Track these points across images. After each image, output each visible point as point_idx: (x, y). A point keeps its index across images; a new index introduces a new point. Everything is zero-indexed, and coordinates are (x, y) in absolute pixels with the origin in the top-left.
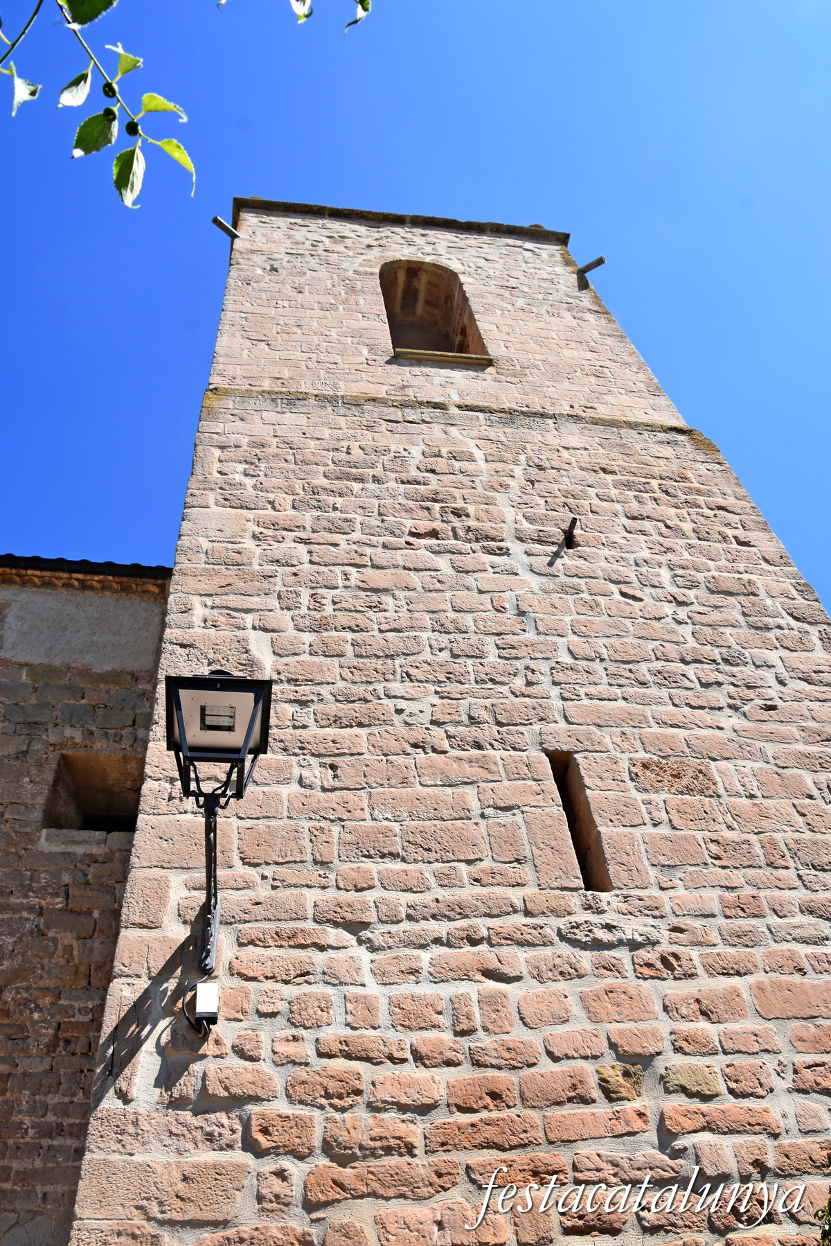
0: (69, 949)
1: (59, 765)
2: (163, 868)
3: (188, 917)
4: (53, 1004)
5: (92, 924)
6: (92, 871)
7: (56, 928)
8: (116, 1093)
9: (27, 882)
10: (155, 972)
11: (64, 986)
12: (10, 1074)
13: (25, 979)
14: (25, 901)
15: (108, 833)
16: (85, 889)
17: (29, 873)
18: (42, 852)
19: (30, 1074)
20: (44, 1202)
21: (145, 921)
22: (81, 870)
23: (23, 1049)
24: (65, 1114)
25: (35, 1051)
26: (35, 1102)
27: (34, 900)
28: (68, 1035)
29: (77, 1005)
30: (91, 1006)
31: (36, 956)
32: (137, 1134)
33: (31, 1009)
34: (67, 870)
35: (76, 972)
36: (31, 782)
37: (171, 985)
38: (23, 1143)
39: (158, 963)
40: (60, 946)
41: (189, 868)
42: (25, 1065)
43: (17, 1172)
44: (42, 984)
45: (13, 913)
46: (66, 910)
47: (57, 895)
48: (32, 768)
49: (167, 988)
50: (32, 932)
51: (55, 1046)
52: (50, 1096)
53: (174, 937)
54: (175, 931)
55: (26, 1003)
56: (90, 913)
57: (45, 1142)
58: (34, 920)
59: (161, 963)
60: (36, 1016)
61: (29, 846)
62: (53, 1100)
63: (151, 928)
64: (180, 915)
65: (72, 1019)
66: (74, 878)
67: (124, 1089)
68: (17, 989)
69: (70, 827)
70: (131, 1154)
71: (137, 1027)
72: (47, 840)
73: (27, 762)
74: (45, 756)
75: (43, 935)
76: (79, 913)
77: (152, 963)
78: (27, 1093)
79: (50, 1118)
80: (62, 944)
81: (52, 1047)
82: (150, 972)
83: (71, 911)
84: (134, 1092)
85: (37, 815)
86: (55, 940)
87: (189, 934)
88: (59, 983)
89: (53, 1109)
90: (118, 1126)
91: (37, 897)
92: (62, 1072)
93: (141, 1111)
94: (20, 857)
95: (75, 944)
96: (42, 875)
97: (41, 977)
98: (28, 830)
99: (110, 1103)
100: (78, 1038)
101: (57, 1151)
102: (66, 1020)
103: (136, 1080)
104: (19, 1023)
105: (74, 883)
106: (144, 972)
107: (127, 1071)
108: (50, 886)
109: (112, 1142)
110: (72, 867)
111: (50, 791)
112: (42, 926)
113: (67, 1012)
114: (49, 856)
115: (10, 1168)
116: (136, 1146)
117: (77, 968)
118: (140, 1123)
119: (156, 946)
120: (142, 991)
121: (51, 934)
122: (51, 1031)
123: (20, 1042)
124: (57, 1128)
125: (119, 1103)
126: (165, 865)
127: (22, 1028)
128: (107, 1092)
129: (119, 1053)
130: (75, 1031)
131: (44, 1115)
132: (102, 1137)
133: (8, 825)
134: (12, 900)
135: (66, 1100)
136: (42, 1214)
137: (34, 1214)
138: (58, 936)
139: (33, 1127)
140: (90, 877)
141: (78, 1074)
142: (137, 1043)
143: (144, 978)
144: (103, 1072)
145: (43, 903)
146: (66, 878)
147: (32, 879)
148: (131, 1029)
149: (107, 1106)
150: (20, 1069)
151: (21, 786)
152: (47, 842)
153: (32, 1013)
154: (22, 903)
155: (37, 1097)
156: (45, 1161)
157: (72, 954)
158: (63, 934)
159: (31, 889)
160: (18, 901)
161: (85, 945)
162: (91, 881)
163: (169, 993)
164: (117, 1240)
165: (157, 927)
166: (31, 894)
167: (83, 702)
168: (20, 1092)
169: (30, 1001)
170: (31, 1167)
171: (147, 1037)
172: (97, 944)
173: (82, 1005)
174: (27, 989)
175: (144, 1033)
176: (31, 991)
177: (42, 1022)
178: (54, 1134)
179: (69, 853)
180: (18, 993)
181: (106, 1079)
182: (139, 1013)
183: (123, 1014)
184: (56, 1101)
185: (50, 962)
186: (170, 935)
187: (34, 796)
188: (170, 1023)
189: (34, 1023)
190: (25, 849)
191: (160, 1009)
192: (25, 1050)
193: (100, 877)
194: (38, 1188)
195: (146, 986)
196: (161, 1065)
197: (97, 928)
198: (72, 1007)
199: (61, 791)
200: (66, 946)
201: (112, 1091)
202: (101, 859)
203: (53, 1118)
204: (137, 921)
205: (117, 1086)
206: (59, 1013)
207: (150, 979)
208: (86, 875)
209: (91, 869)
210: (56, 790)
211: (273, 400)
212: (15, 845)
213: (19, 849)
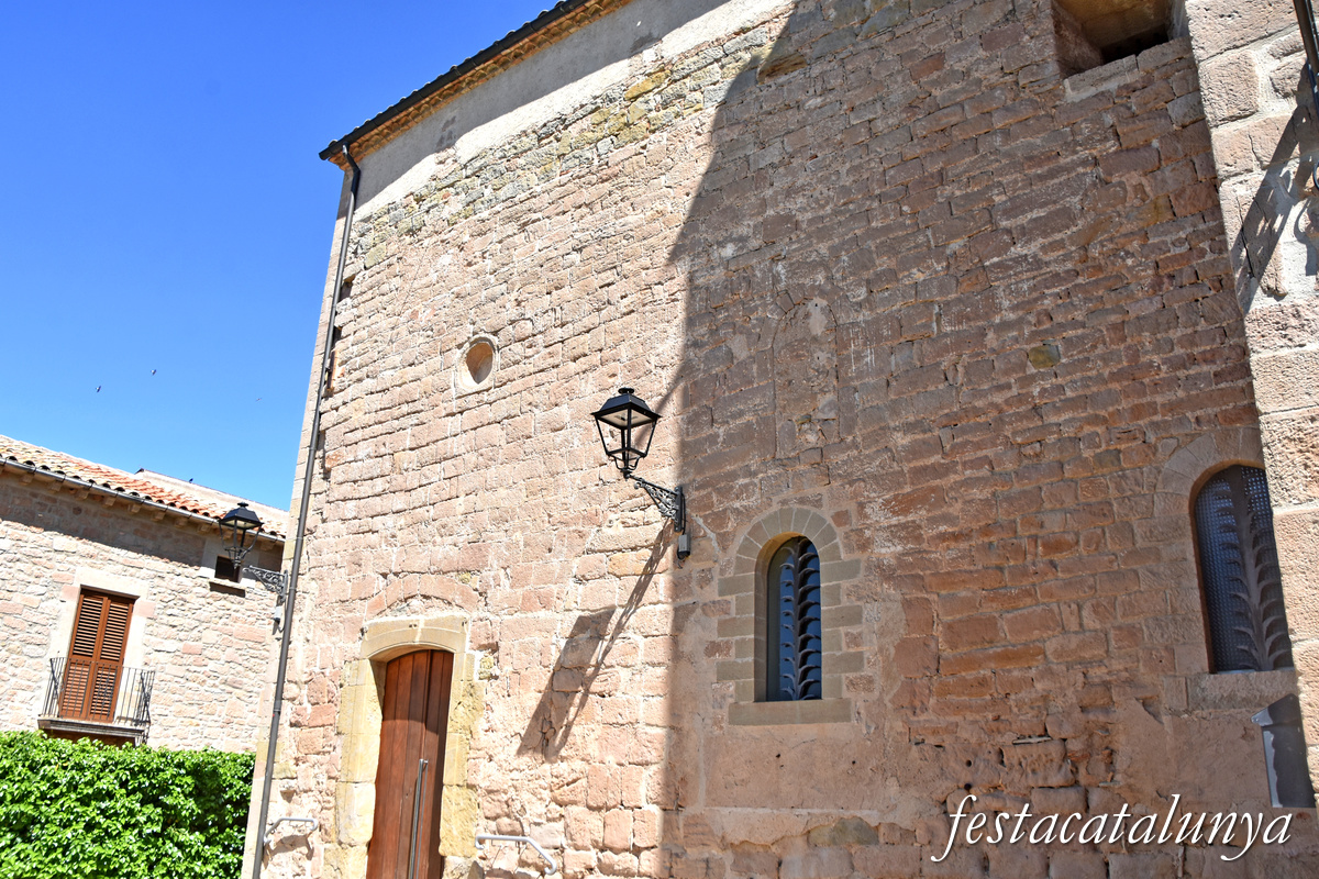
0: (1139, 188)
1: (1053, 8)
2: (1237, 47)
3: (1288, 89)
4: (1142, 246)
5: (1156, 154)
6: (1134, 103)
7: (1118, 172)
8: (1264, 292)
9: (1070, 138)
10: (1267, 161)
11: (1148, 225)
12: (1123, 322)
13: (1106, 232)
14: (1075, 157)
15: (1137, 55)
16: (1134, 122)
17: (1068, 129)
18: (1073, 104)
19: (1144, 317)
20: (1198, 425)
21: (1236, 112)
22: (1122, 105)
23: (1128, 296)
24: (1193, 344)
25: (1140, 295)
26: (1158, 340)
27: (1084, 153)
28: (1170, 270)
29: (1168, 239)
30: (1184, 236)
31: (1107, 205)
32: (1303, 325)
33: (1121, 257)
34: (1106, 110)
35: (1155, 208)
36: (1032, 38)
37: (1292, 167)
38: (1160, 379)
39: (1268, 150)
40: (1129, 188)
41: (1271, 35)
42: (1134, 311)
43: (1163, 405)
44: (1123, 230)
45: (1069, 173)
46: (1122, 151)
47: (1106, 139)
48: (1026, 24)
49: (1288, 172)
50: (1094, 184)
51: (1160, 284)
52: (1171, 332)
53: (1278, 116)
54: (1277, 110)
55: (1115, 253)
56: (1148, 144)
57: (1181, 373)
58: (1092, 172)
59: (1272, 149)
60: (1129, 262)
61: (1058, 103)
62: (1175, 334)
63: (1246, 116)
64: (1276, 91)
65: (1168, 254)
66: (1118, 116)
67: (1272, 285)
68: (1101, 242)
69: (1091, 67)
70: (1301, 346)
71: (1266, 221)
72: (1073, 89)
73: (1019, 20)
74: (1035, 6)
75: (1107, 183)
76: (1137, 149)
77: (1260, 152)
78: (1147, 334)
79: (1178, 351)
80: (1131, 185)
81: (1157, 286)
82: (1261, 162)
83: (1128, 150)
84: (1284, 286)
85: (1052, 68)
86: (1121, 184)
87: (1295, 106)
88: (1141, 224)
89: (1178, 342)
90: (1278, 323)
91: (1086, 149)
92: (1176, 306)
93: (1297, 302)
94: (1052, 117)
95: (1144, 181)
96: (1083, 126)
97: (1121, 224)
98: (1050, 87)
99: (1261, 303)
100: (1181, 271)
101: (1196, 378)
102: (1162, 257)
103: (1283, 274)
104: (1115, 273)
105: (1120, 121)
106: (1254, 164)
107: (1270, 268)
108: (1094, 134)
109: (1276, 339)
110: (1111, 105)
111: (1055, 39)
112: (1102, 176)
113: (1160, 249)
114: (1082, 104)
115: (1155, 403)
116: (1305, 337)
117: (1155, 203)
118: (1302, 314)
119: (1259, 133)
120: (1259, 184)
121: (1115, 179)
122: (1150, 272)
123: (1123, 291)
124: (1189, 358)
125: (1272, 301)
126: (1238, 44)
127: (1119, 277)
128: (1254, 293)
129: (1254, 253)
130: (1175, 264)
131: (1172, 349)
132: (1263, 336)
133: (1027, 91)
134: (1062, 161)
135: (1190, 331)
136: (1200, 435)
137: (1192, 437)
138: (1124, 179)
139: (1163, 364)
140: (1134, 108)
141: (1194, 304)
142: (1272, 239)
143: (1257, 170)
144: (1243, 275)
145: (1095, 152)
146: (1109, 119)
147: (1073, 133)
148: (1260, 226)
149: (1259, 307)
150: (1132, 315)
151: (1023, 47)
152: (1074, 91)
153: (1124, 260)
154: (1073, 161)
155: (1159, 336)
156: (1185, 390)
157: (1145, 192)
158: (1127, 176)
159: (1077, 143)
160: (1068, 160)
161: (1155, 178)
162: (1137, 112)
163: (1292, 177)
164: (1312, 425)
165: (1253, 113)
166: (1079, 148)
168: (1140, 335)
169: (1117, 250)
170: (1174, 398)
171: (1282, 228)
172: (1167, 173)
173: (1174, 238)
174: (1111, 240)
175: (1277, 225)
176: (1116, 240)
177: (1138, 265)
178: (1188, 364)
179: (1102, 93)
180: (1103, 246)
181: (1249, 282)
182: (1264, 206)
183: (1245, 214)
184: (1179, 334)
185: (1125, 207)
186: (1272, 115)
187: (1040, 51)
188: (1305, 207)
189: (1130, 269)
190: (1054, 107)
191: (1287, 196)
192: (1131, 296)
193: (1145, 104)
194: (1189, 414)
195: (1262, 178)
196: (1308, 252)
197: (1163, 157)
198: (1164, 243)
199: (1067, 33)
200: (1135, 186)
201: (1259, 291)
202: (1139, 86)
203: (1182, 351)
204: (1226, 115)
205: (1264, 285)
206: (1153, 252)
207: (1263, 169)
208: (1129, 108)
209: (1133, 100)
210: (1061, 36)
212: (1042, 108)
213: (1048, 109)
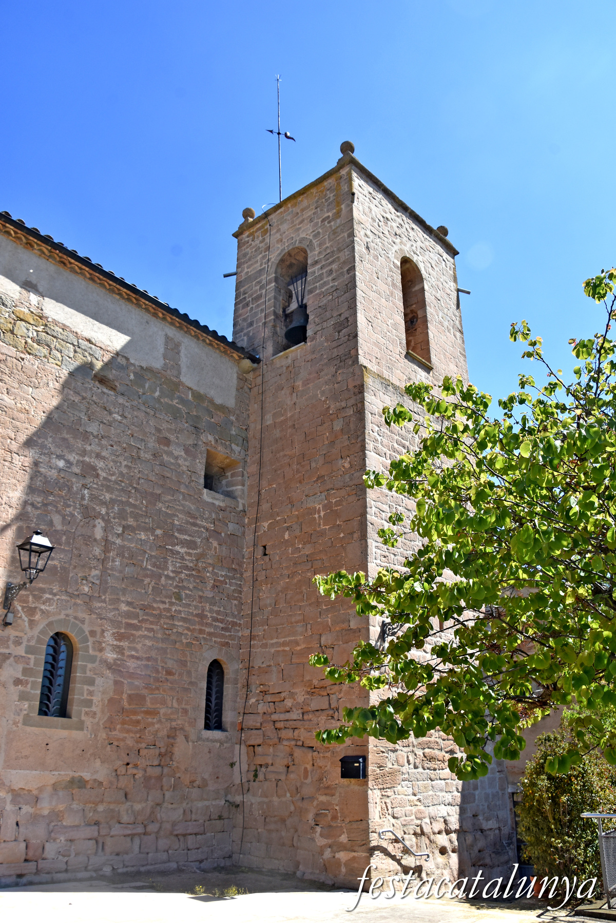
0: (215, 548)
1: (207, 454)
4: (212, 571)
7: (212, 538)
9: (202, 514)
11: (215, 564)
12: (202, 596)
13: (204, 558)
14: (202, 523)
16: (219, 522)
17: (202, 510)
18: (205, 501)
19: (208, 597)
20: (214, 643)
22: (217, 513)
24: (219, 614)
25: (208, 588)
26: (210, 608)
28: (217, 584)
31: (206, 549)
33: (206, 571)
34: (213, 512)
35: (218, 558)
38: (208, 622)
43: (207, 632)
44: (209, 561)
45: (198, 528)
46: (214, 531)
47: (211, 523)
48: (199, 455)
50: (205, 538)
51: (214, 588)
55: (205, 568)
56: (221, 534)
57: (214, 623)
58: (205, 533)
61: (202, 497)
62: (216, 608)
66: (216, 517)
68: (202, 562)
72: (206, 495)
74: (202, 449)
75: (208, 540)
76: (218, 533)
79: (215, 615)
80: (214, 546)
85: (202, 481)
86: (211, 543)
88: (213, 562)
91: (205, 522)
92: (216, 598)
94: (198, 501)
96: (206, 512)
97: (208, 558)
101: (217, 627)
102: (216, 578)
104: (203, 576)
105: (216, 519)
108: (209, 518)
112: (207, 536)
114: (207, 503)
115: (205, 630)
122: (212, 582)
123: (204, 584)
127: (204, 578)
131: (213, 613)
133: (193, 483)
134: (198, 522)
137: (212, 646)
139: (210, 617)
140: (220, 516)
145: (207, 526)
146: (214, 515)
150: (205, 595)
151: (196, 464)
153: (206, 573)
155: (211, 606)
157: (216, 551)
158: (213, 541)
159: (203, 518)
161: (220, 548)
162: (221, 519)
166: (203, 520)
167: (213, 420)
168: (206, 603)
170: (210, 631)
172: (224, 548)
174: (205, 563)
177: (210, 577)
178: (216, 621)
179: (213, 503)
180: (202, 564)
185: (210, 553)
187: (200, 470)
192: (206, 588)
194: (213, 638)
198: (218, 573)
202: (223, 509)
206: (214, 575)
209: (221, 513)
211: (382, 383)
212: (196, 495)
